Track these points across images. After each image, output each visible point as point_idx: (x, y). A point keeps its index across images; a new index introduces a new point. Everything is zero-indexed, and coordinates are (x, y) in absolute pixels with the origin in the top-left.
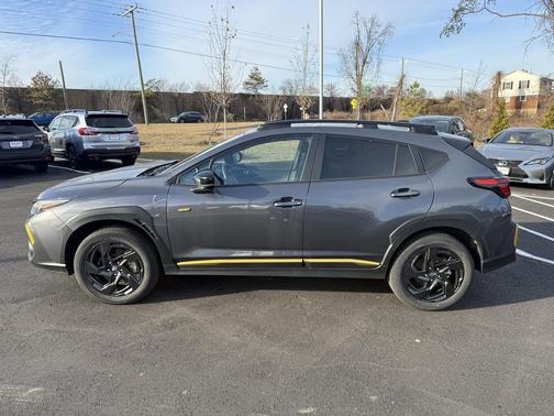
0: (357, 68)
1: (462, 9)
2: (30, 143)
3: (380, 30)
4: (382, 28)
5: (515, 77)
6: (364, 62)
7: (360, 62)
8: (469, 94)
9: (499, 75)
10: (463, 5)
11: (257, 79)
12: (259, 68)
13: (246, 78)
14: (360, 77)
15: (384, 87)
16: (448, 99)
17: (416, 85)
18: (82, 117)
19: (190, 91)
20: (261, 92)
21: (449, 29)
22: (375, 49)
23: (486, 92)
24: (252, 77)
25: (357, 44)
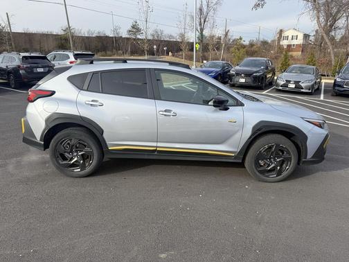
0: (200, 25)
2: (47, 69)
5: (289, 33)
6: (205, 22)
7: (202, 20)
8: (262, 42)
9: (281, 31)
11: (135, 29)
12: (138, 22)
13: (129, 28)
14: (202, 30)
15: (214, 36)
16: (252, 45)
18: (71, 55)
20: (139, 37)
21: (257, 6)
22: (211, 13)
23: (273, 41)
24: (133, 27)
25: (201, 10)
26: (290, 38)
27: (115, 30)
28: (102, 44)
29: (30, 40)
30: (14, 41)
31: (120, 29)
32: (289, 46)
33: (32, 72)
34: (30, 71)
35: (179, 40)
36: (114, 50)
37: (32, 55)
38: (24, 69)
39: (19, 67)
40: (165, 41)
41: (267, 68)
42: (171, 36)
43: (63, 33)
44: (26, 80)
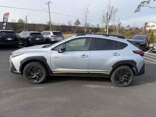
0: (107, 20)
1: (140, 6)
3: (114, 10)
4: (115, 9)
6: (109, 19)
9: (146, 23)
10: (141, 4)
11: (78, 22)
12: (79, 19)
13: (75, 22)
17: (129, 26)
18: (52, 33)
19: (60, 25)
20: (79, 26)
21: (136, 11)
22: (113, 15)
23: (142, 28)
24: (77, 22)
25: (108, 13)
26: (151, 26)
27: (69, 23)
28: (63, 29)
29: (34, 27)
30: (28, 27)
31: (71, 22)
32: (150, 30)
33: (34, 40)
34: (33, 39)
35: (96, 27)
36: (68, 31)
37: (35, 32)
38: (31, 38)
39: (29, 37)
40: (90, 28)
41: (147, 40)
42: (93, 25)
43: (47, 24)
44: (31, 43)
